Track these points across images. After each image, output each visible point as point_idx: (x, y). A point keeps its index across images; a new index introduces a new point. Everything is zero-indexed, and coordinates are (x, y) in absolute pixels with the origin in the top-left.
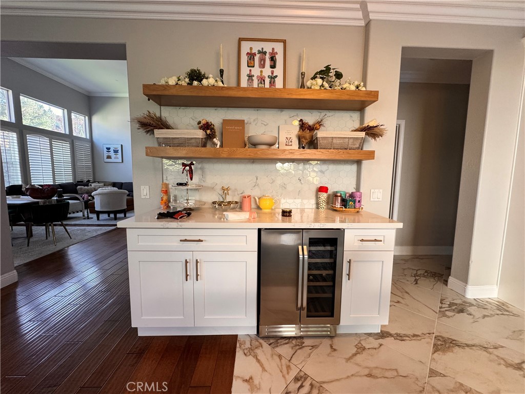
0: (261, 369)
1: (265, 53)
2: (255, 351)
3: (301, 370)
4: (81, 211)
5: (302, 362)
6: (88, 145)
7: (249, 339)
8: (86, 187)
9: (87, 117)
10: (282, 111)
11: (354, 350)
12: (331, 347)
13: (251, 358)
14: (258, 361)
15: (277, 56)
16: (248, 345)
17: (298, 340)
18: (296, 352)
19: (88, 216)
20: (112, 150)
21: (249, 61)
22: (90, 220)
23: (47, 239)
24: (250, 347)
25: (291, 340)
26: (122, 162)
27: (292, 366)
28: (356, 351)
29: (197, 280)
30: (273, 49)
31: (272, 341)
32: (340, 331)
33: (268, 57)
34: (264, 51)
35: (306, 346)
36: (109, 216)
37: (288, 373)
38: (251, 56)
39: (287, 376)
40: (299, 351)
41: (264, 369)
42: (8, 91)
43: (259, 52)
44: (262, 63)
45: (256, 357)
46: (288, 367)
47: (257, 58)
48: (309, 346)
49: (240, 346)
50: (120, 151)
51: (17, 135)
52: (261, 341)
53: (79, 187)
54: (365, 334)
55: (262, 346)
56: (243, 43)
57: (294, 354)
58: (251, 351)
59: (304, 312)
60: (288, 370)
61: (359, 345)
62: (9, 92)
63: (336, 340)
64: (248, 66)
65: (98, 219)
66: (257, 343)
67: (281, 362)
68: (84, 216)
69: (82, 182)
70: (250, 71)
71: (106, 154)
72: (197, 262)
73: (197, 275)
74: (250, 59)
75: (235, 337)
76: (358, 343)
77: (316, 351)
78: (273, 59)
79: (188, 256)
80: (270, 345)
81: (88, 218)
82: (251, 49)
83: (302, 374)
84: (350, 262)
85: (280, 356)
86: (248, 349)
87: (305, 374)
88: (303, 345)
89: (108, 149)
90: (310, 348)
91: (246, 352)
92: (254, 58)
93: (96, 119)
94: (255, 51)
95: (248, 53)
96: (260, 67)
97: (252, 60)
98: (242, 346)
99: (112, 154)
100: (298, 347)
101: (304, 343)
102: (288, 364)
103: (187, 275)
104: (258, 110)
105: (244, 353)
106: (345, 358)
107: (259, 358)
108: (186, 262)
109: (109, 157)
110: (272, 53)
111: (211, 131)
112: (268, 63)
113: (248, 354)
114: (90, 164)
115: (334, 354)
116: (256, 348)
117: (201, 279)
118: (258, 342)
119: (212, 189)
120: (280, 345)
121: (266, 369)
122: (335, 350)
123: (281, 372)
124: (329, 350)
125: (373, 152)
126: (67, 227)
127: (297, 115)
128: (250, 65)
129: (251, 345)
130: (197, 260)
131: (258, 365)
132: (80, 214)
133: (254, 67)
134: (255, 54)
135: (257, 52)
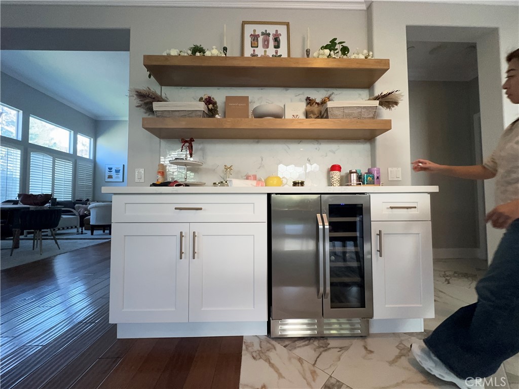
0: (276, 375)
1: (269, 34)
2: (266, 354)
3: (331, 377)
4: (76, 227)
5: (330, 366)
6: (91, 166)
7: (258, 340)
8: (84, 205)
9: (92, 139)
10: (287, 90)
11: (397, 352)
12: (366, 348)
13: (262, 363)
14: (272, 365)
15: (280, 38)
16: (257, 347)
17: (321, 341)
18: (320, 355)
19: (82, 231)
20: (113, 170)
21: (253, 41)
22: (83, 235)
23: (33, 249)
24: (260, 349)
25: (311, 341)
26: (123, 181)
27: (318, 371)
28: (400, 353)
29: (194, 258)
30: (277, 31)
31: (287, 343)
32: (374, 330)
33: (271, 38)
34: (267, 32)
35: (333, 348)
36: (104, 232)
37: (314, 380)
38: (255, 37)
39: (313, 383)
40: (324, 354)
41: (280, 376)
42: (19, 111)
43: (263, 34)
44: (266, 43)
45: (268, 360)
46: (313, 373)
47: (260, 39)
48: (337, 348)
49: (247, 349)
50: (121, 171)
51: (21, 152)
52: (274, 342)
53: (77, 205)
54: (405, 333)
55: (275, 348)
56: (246, 26)
57: (318, 357)
58: (261, 354)
59: (327, 301)
60: (313, 377)
61: (400, 345)
62: (20, 113)
63: (369, 341)
64: (252, 47)
65: (92, 234)
66: (268, 345)
67: (303, 367)
68: (77, 232)
69: (81, 200)
70: (254, 51)
71: (107, 174)
72: (194, 236)
73: (194, 253)
74: (254, 40)
75: (240, 339)
76: (400, 344)
77: (346, 354)
78: (277, 40)
79: (185, 229)
80: (285, 347)
81: (82, 233)
82: (255, 31)
83: (333, 381)
84: (380, 234)
85: (300, 360)
86: (258, 352)
87: (338, 381)
88: (329, 346)
89: (110, 169)
90: (339, 350)
91: (254, 354)
92: (257, 39)
93: (101, 141)
94: (258, 32)
95: (251, 35)
96: (263, 47)
97: (255, 40)
98: (249, 348)
99: (113, 173)
100: (322, 349)
101: (329, 344)
102: (312, 368)
103: (181, 253)
104: (262, 89)
105: (253, 356)
106: (387, 362)
107: (272, 361)
108: (182, 236)
109: (110, 177)
110: (275, 35)
111: (213, 106)
112: (272, 43)
113: (258, 357)
114: (90, 183)
115: (370, 356)
116: (268, 350)
117: (198, 258)
118: (270, 343)
119: (213, 171)
120: (299, 347)
121: (283, 375)
122: (371, 352)
123: (305, 378)
124: (364, 352)
125: (390, 121)
126: (58, 241)
127: (303, 94)
128: (254, 45)
129: (261, 347)
130: (194, 233)
131: (271, 370)
132: (75, 231)
133: (257, 47)
134: (258, 35)
135: (260, 34)
